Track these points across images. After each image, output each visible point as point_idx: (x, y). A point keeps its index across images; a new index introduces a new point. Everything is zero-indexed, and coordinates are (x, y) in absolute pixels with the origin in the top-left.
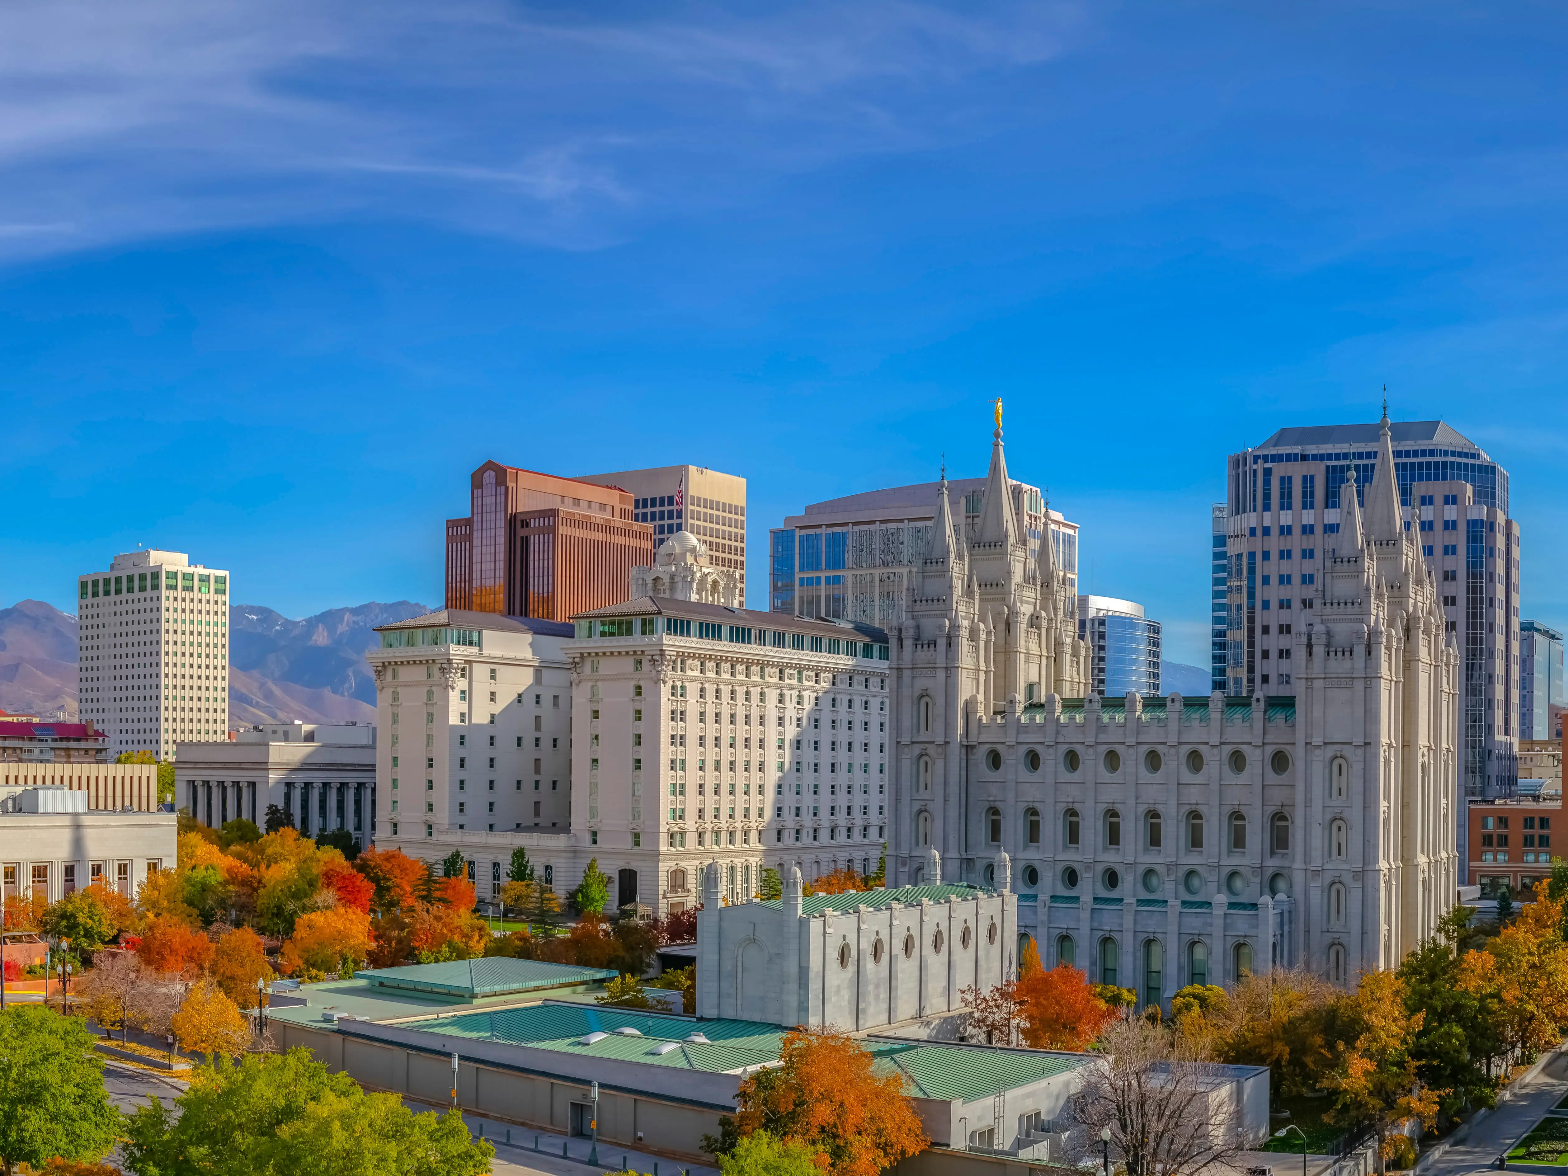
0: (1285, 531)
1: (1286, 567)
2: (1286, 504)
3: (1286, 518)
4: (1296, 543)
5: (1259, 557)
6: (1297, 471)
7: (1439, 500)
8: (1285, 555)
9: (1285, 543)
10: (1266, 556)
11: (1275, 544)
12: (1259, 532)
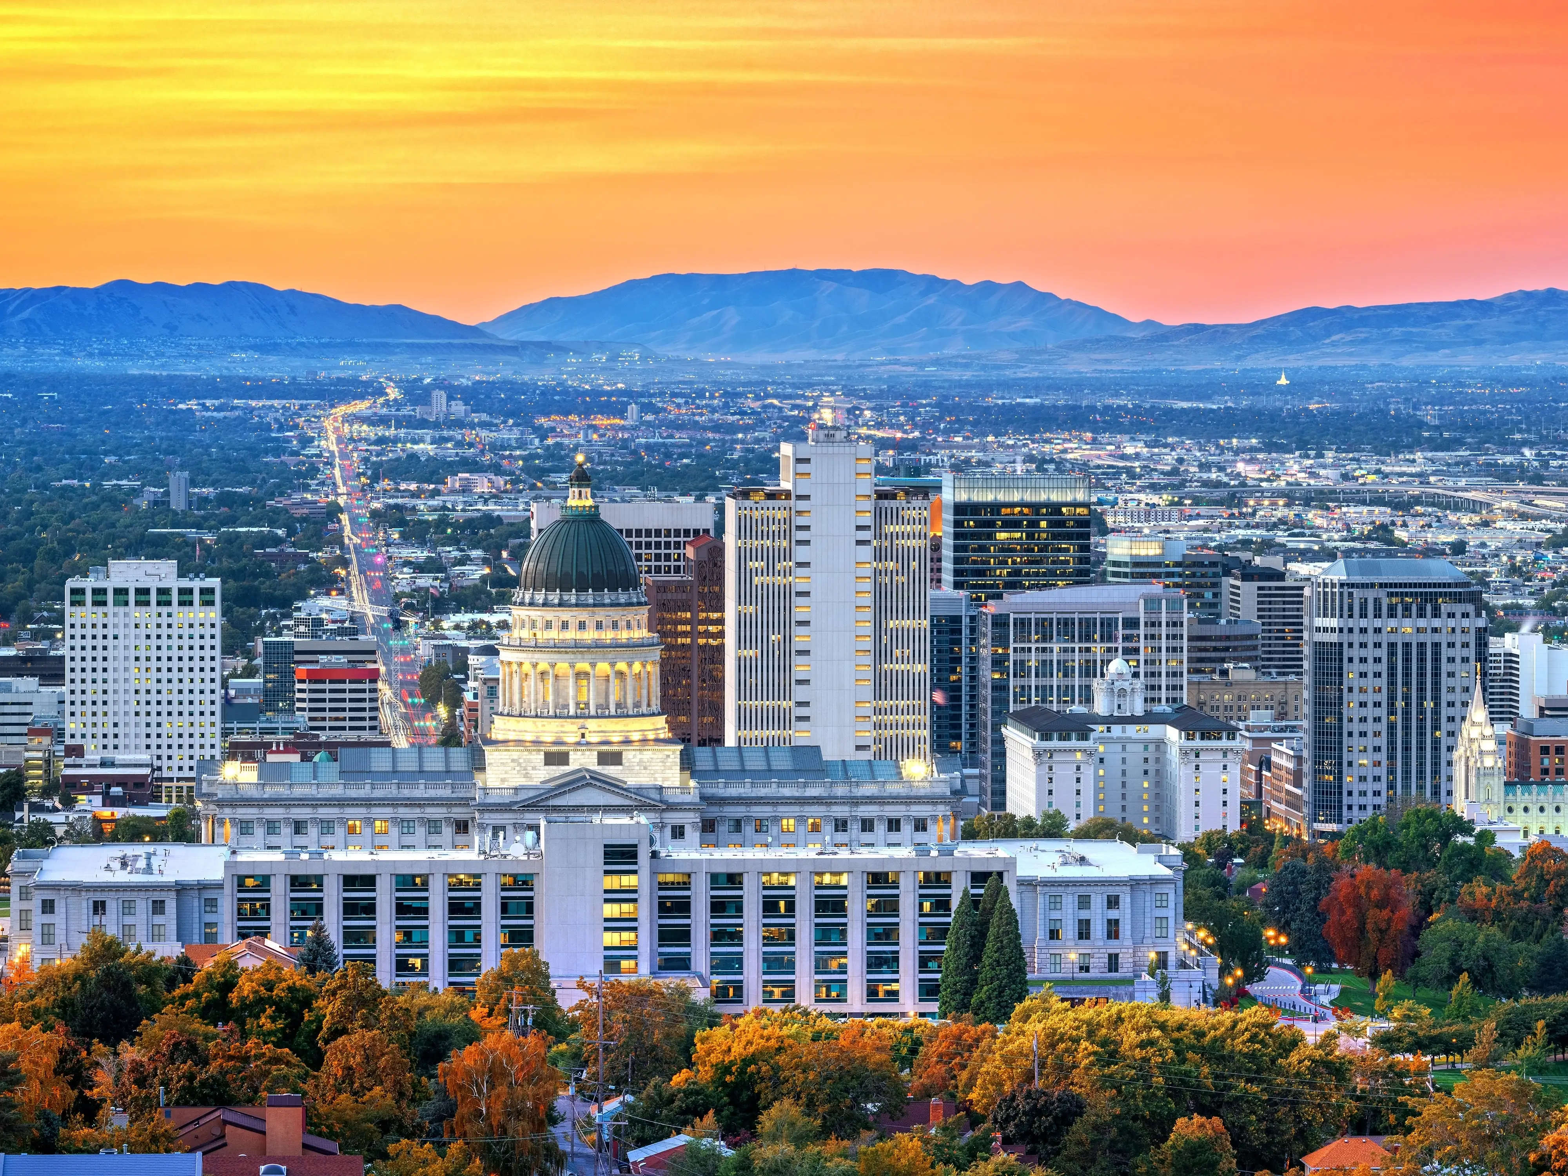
0: (1363, 631)
1: (1363, 653)
2: (1363, 615)
3: (1363, 623)
4: (1370, 638)
5: (1345, 646)
6: (1371, 594)
7: (1458, 615)
8: (1363, 645)
9: (1363, 638)
10: (1351, 645)
11: (1356, 638)
12: (1345, 631)
